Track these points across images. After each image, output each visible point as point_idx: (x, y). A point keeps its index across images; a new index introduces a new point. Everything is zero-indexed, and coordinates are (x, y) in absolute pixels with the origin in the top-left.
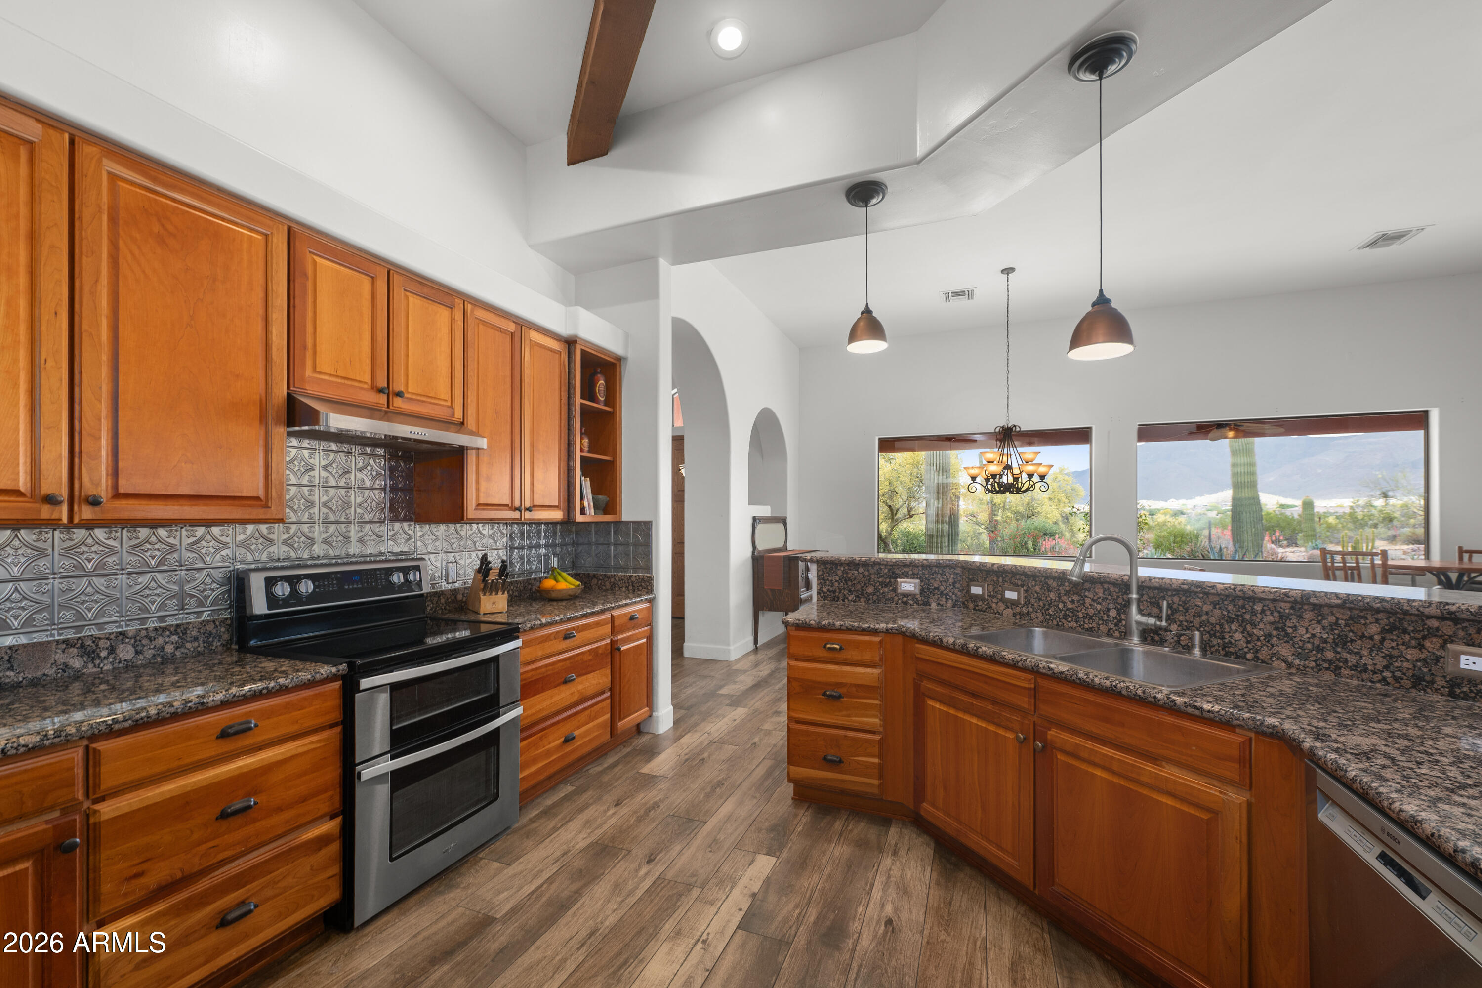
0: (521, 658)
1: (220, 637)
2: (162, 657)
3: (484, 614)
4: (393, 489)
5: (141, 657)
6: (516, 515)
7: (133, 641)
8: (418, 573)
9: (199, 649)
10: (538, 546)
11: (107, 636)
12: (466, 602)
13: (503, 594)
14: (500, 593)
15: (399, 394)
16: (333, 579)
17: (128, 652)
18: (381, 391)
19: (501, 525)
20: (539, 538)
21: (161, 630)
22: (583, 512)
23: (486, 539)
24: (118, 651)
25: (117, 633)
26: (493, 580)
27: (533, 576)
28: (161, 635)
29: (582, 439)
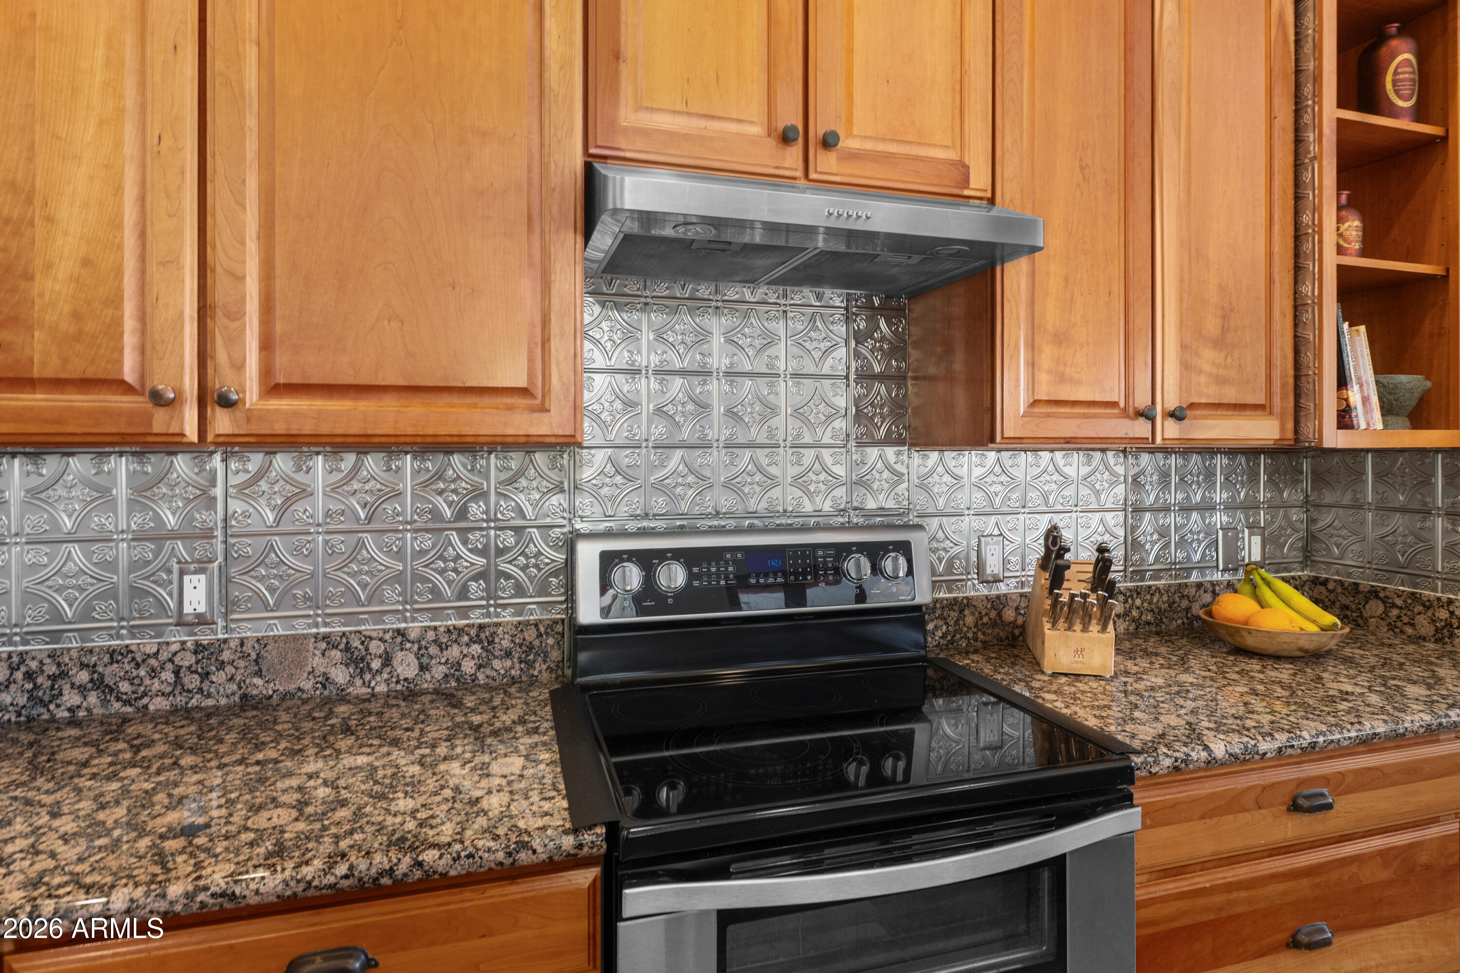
0: (1142, 857)
1: (546, 654)
2: (458, 680)
3: (1055, 675)
4: (865, 377)
5: (428, 676)
6: (1141, 428)
7: (416, 647)
8: (902, 561)
9: (513, 672)
10: (1206, 507)
11: (381, 635)
12: (1023, 626)
13: (1104, 629)
14: (1094, 627)
15: (828, 142)
16: (727, 562)
17: (408, 665)
18: (786, 138)
19: (1110, 454)
20: (1212, 486)
21: (455, 633)
22: (1345, 419)
23: (1074, 486)
24: (395, 662)
25: (394, 630)
26: (1072, 596)
27: (1195, 577)
28: (456, 641)
29: (1340, 220)
